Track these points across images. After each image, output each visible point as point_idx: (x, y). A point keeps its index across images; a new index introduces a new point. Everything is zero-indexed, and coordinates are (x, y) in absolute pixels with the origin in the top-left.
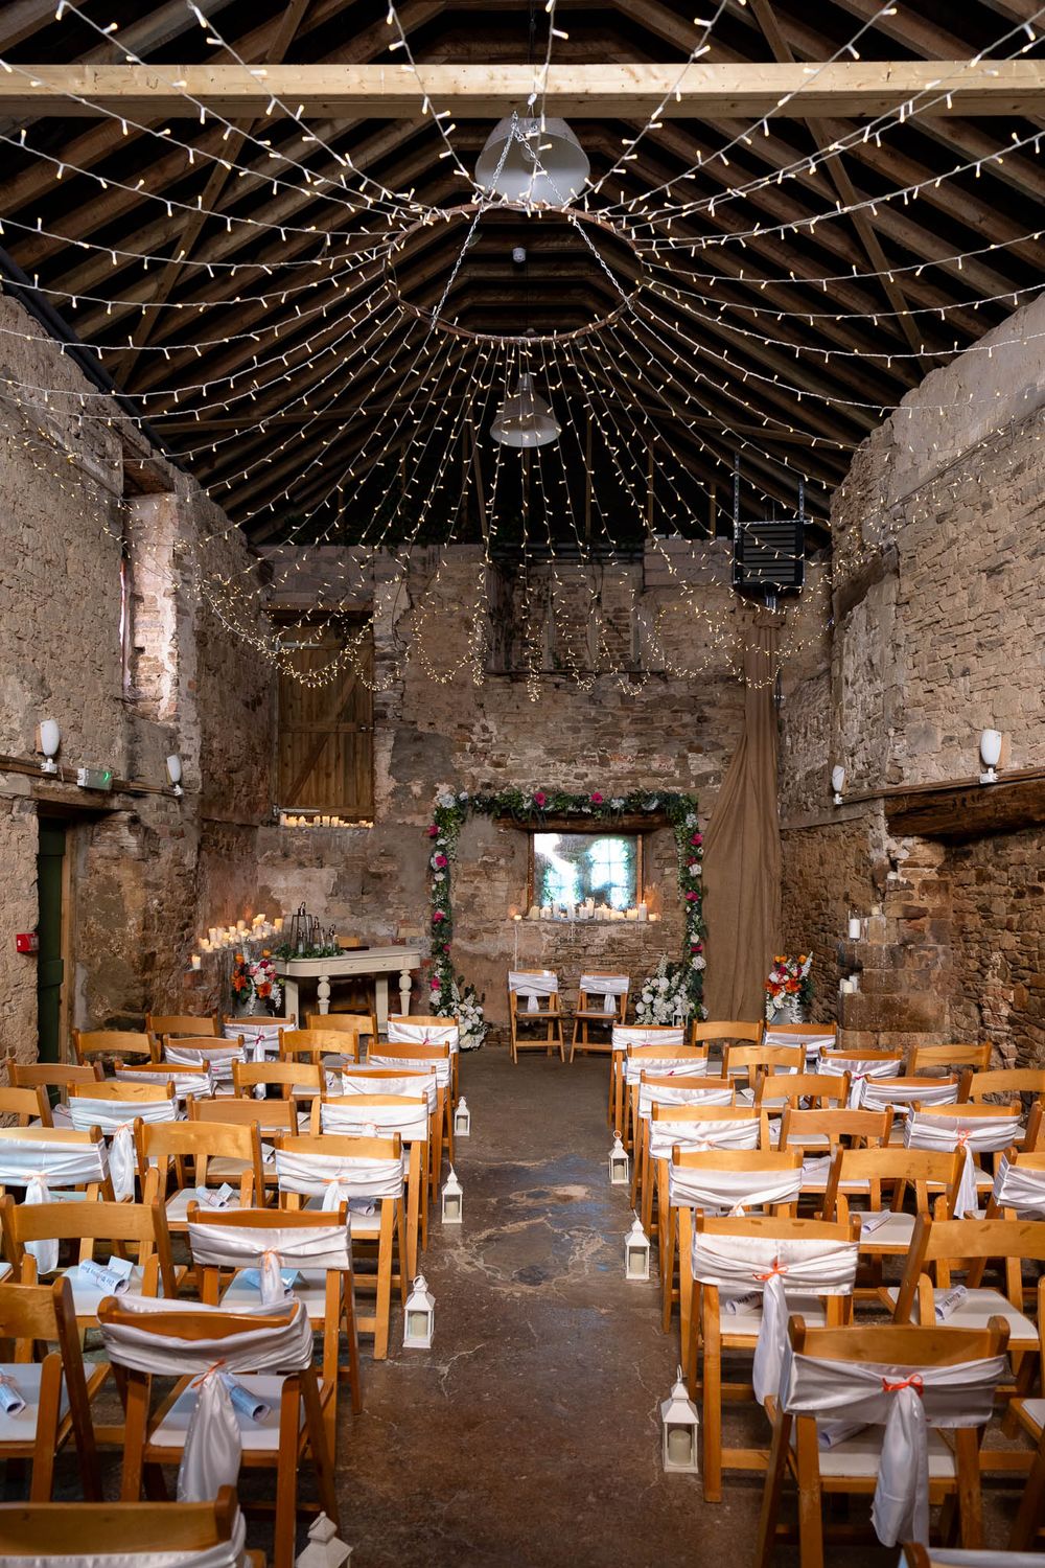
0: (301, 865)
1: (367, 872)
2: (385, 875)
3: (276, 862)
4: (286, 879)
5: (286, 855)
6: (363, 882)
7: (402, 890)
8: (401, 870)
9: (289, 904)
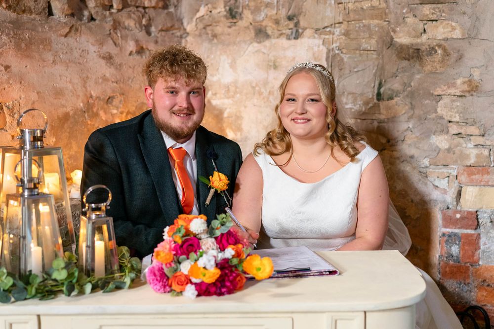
0: (261, 33)
1: (391, 44)
2: (432, 51)
3: (219, 29)
4: (233, 65)
5: (233, 14)
6: (381, 69)
7: (473, 88)
8: (470, 37)
9: (239, 117)
